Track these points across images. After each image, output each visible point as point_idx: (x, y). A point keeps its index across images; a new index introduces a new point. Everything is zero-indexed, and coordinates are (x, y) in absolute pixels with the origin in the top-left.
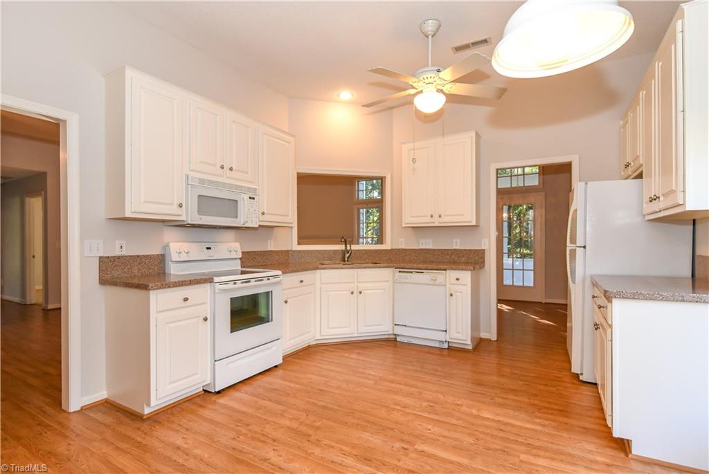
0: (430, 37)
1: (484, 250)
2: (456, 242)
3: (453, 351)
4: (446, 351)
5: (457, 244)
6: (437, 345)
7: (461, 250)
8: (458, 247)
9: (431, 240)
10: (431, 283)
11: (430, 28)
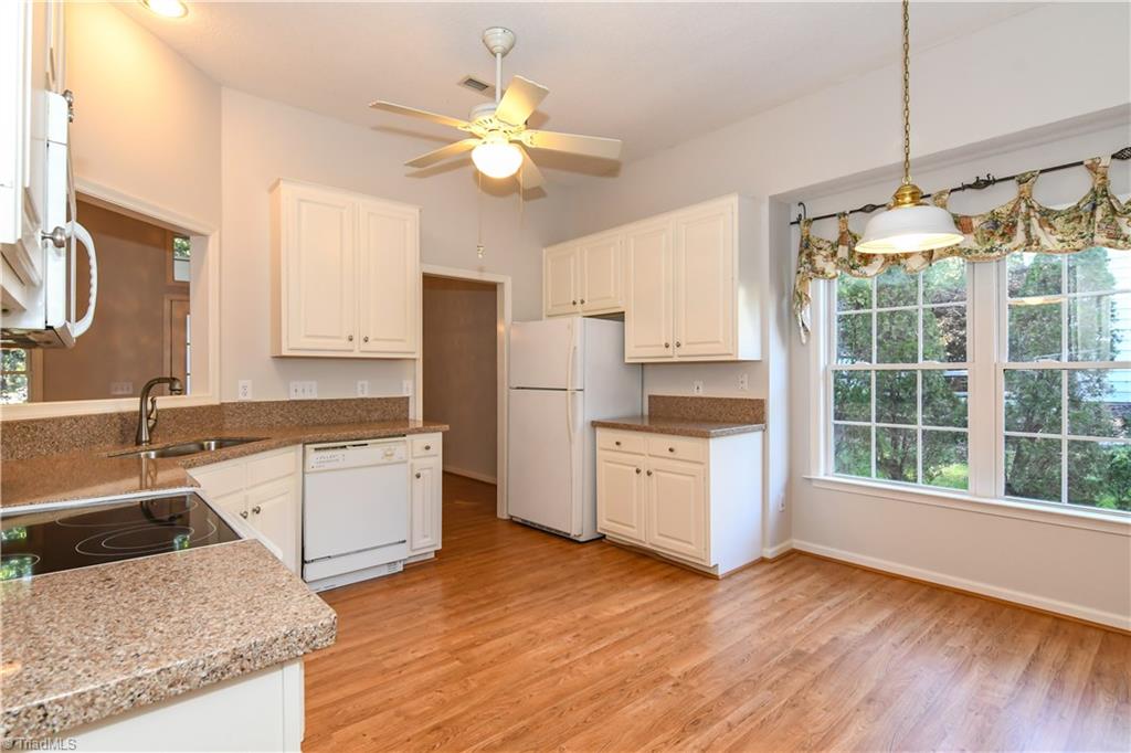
0: (499, 55)
1: (408, 398)
2: (363, 386)
3: (414, 570)
4: (402, 576)
5: (363, 389)
6: (385, 572)
7: (373, 400)
8: (366, 395)
9: (314, 383)
10: (385, 461)
11: (499, 42)
